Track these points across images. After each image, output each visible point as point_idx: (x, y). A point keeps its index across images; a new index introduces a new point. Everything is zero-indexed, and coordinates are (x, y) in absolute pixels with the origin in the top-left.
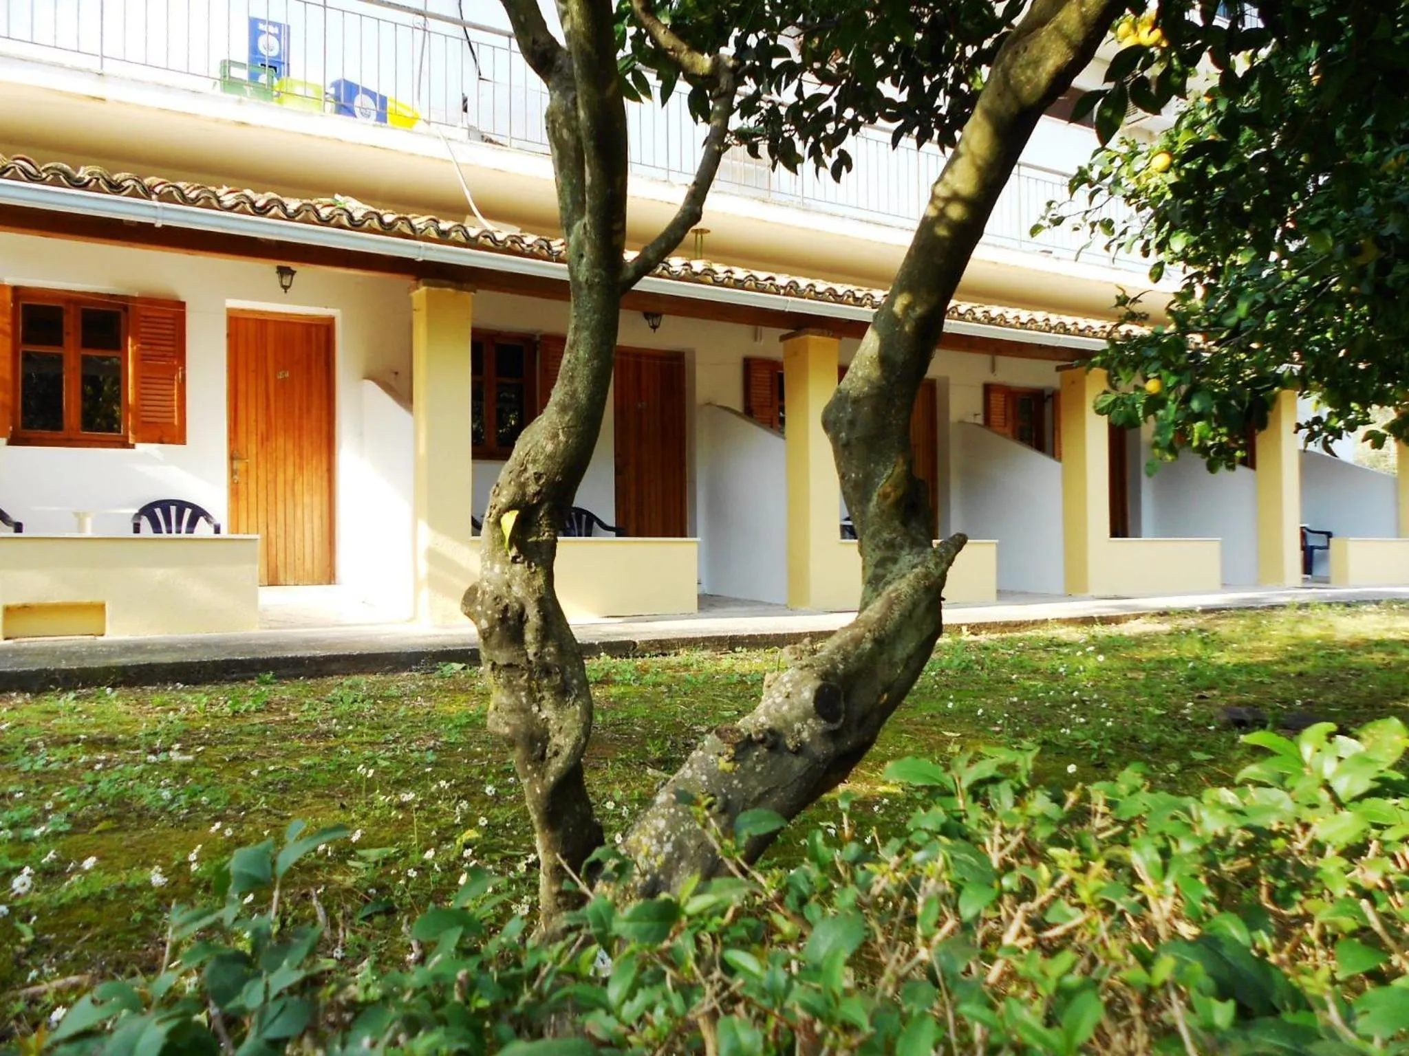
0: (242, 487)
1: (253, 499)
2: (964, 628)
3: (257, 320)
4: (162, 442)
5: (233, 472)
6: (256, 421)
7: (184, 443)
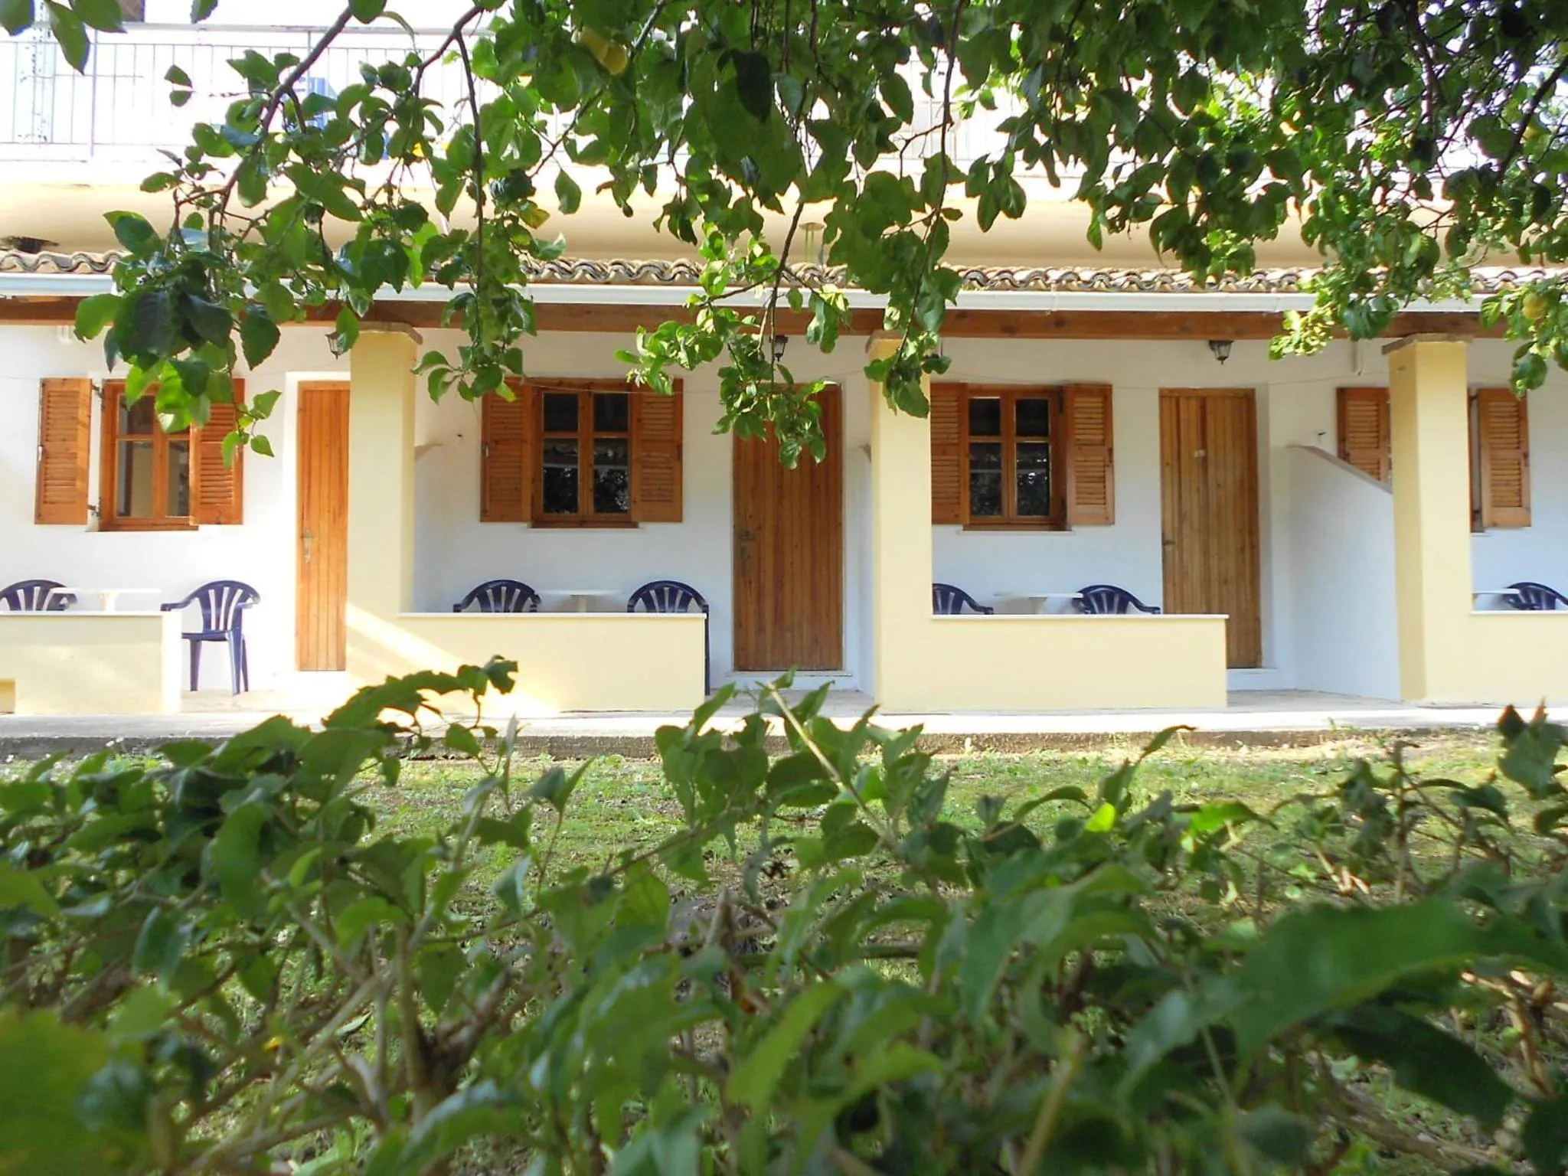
0: (313, 567)
1: (324, 579)
2: (968, 741)
3: (331, 391)
4: (219, 523)
5: (303, 551)
6: (329, 496)
7: (240, 522)
